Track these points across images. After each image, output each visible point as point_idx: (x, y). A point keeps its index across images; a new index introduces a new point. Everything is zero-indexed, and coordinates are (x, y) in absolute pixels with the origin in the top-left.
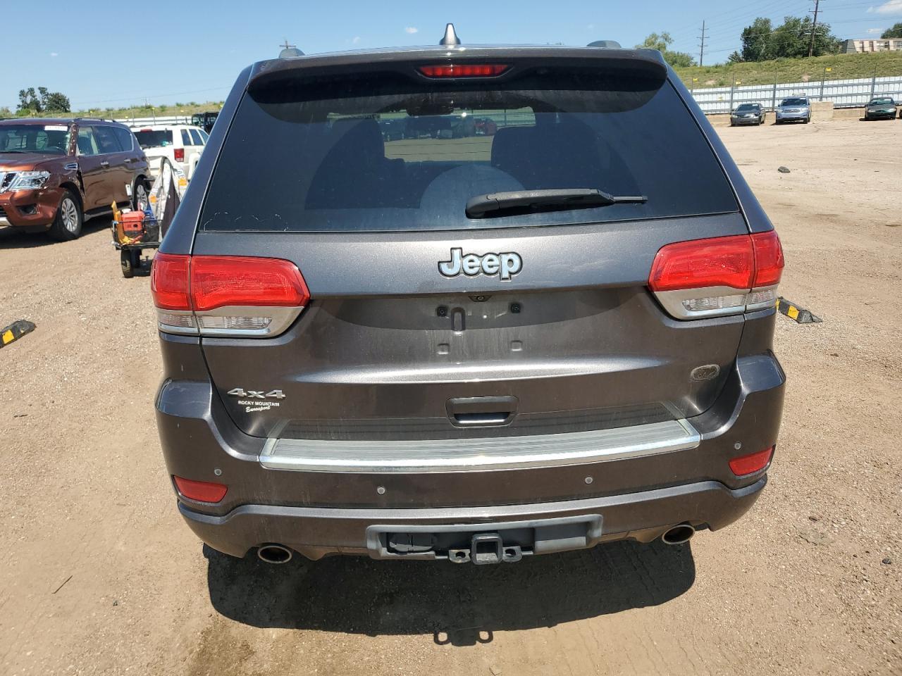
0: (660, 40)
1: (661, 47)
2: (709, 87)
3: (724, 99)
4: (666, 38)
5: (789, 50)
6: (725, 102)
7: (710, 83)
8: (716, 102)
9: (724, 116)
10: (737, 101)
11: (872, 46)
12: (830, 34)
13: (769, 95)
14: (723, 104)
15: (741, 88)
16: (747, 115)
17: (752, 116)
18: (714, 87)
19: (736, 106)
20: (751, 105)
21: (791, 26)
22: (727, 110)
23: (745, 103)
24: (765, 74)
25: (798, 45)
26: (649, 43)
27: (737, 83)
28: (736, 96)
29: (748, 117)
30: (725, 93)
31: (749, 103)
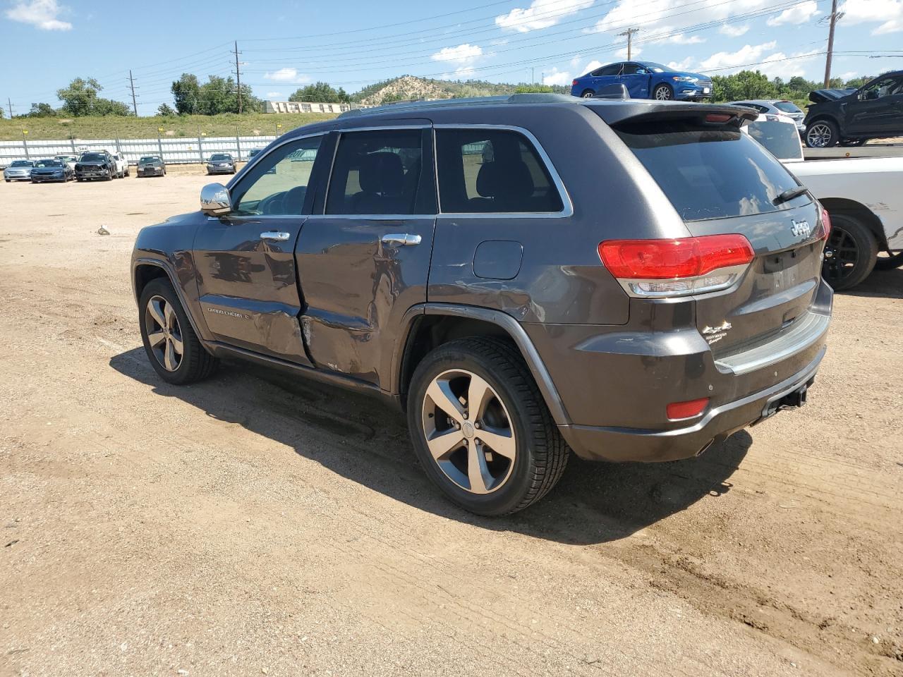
0: (87, 86)
1: (90, 94)
2: (169, 137)
3: (192, 149)
4: (93, 83)
5: (220, 106)
6: (194, 152)
7: (170, 133)
8: (186, 152)
9: (196, 165)
10: (207, 151)
11: (286, 107)
12: (252, 94)
13: (234, 146)
14: (192, 154)
15: (207, 139)
16: (222, 165)
17: (227, 165)
18: (175, 137)
19: (207, 156)
20: (223, 155)
21: (216, 84)
22: (198, 160)
23: (217, 153)
24: (219, 127)
25: (228, 101)
26: (73, 87)
27: (203, 134)
28: (204, 147)
29: (224, 166)
30: (193, 143)
31: (221, 153)
